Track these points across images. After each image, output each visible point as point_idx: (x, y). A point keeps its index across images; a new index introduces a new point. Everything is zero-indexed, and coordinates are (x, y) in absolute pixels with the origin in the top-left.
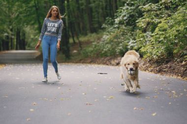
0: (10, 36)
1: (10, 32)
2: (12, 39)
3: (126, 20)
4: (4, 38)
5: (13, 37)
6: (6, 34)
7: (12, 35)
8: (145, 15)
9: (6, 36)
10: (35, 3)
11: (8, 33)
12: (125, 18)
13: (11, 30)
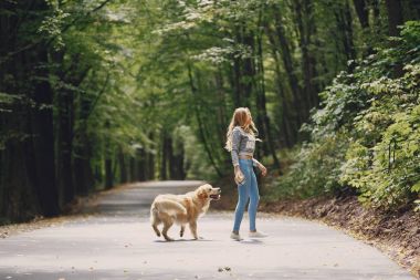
0: (148, 150)
1: (149, 141)
2: (151, 156)
3: (339, 115)
4: (134, 156)
5: (154, 152)
6: (138, 146)
7: (152, 147)
8: (374, 104)
9: (138, 149)
10: (190, 75)
11: (143, 143)
12: (337, 111)
13: (151, 136)
